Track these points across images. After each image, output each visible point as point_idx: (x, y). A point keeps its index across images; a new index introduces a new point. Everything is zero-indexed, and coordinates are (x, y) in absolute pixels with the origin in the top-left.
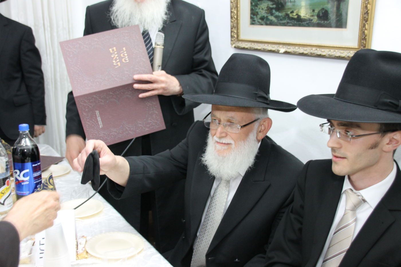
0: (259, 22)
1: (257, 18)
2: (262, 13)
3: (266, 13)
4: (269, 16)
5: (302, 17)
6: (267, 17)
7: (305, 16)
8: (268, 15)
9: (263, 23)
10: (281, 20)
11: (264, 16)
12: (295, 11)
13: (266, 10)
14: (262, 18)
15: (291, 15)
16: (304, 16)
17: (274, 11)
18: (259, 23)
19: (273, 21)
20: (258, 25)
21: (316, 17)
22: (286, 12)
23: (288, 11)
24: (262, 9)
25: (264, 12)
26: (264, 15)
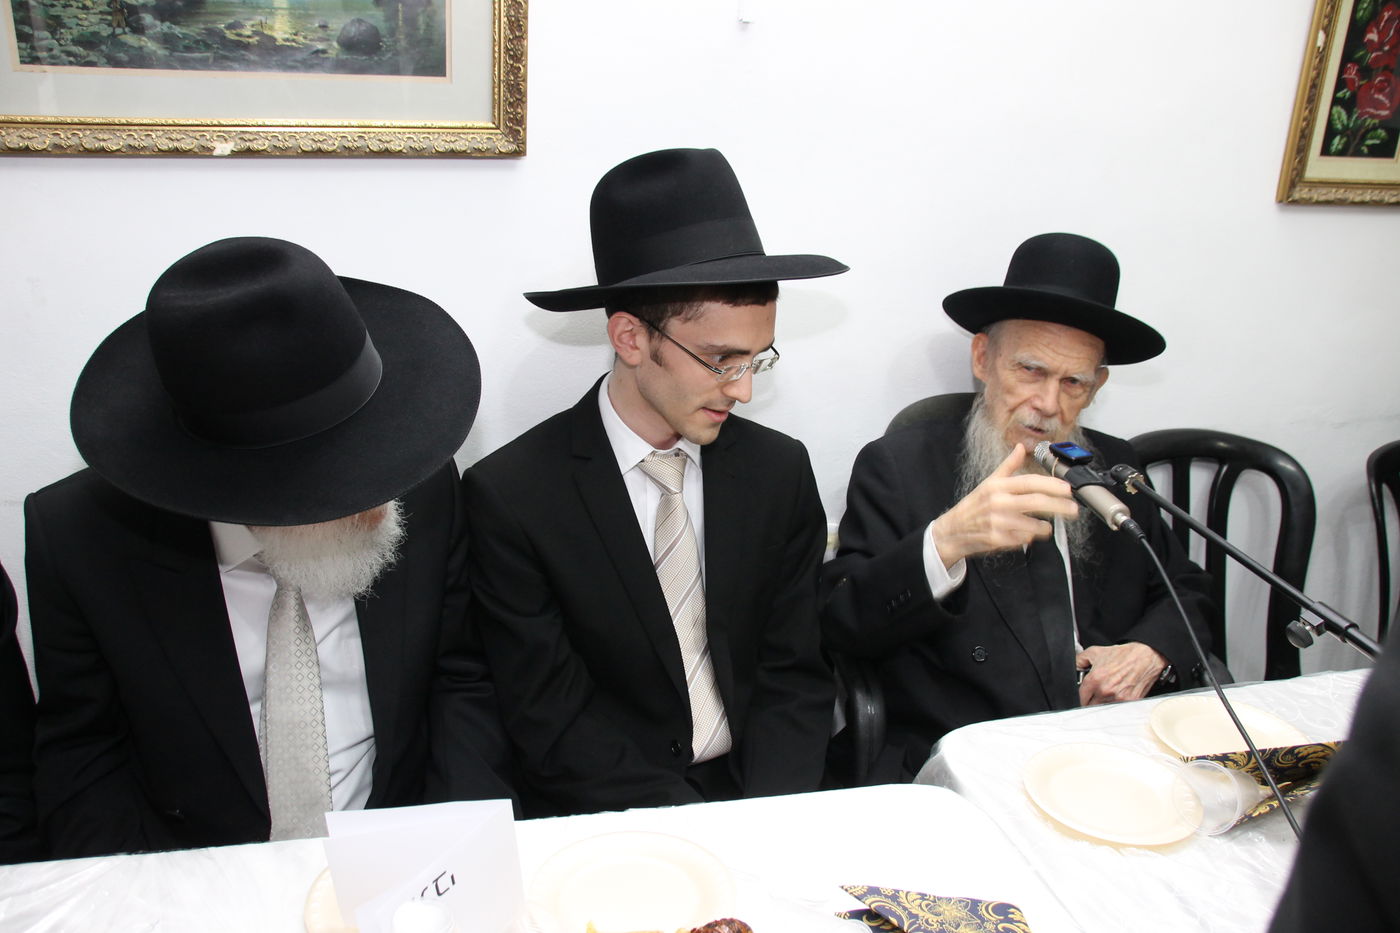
0: (69, 54)
1: (58, 40)
2: (86, 23)
3: (110, 25)
4: (125, 33)
5: (280, 42)
6: (113, 35)
7: (294, 41)
8: (119, 31)
9: (93, 57)
10: (188, 49)
11: (95, 34)
12: (248, 24)
13: (101, 13)
14: (90, 42)
15: (230, 35)
16: (287, 40)
17: (148, 19)
18: (72, 59)
19: (145, 50)
20: (71, 63)
21: (335, 44)
22: (206, 23)
23: (215, 22)
24: (85, 7)
25: (94, 19)
26: (95, 28)
